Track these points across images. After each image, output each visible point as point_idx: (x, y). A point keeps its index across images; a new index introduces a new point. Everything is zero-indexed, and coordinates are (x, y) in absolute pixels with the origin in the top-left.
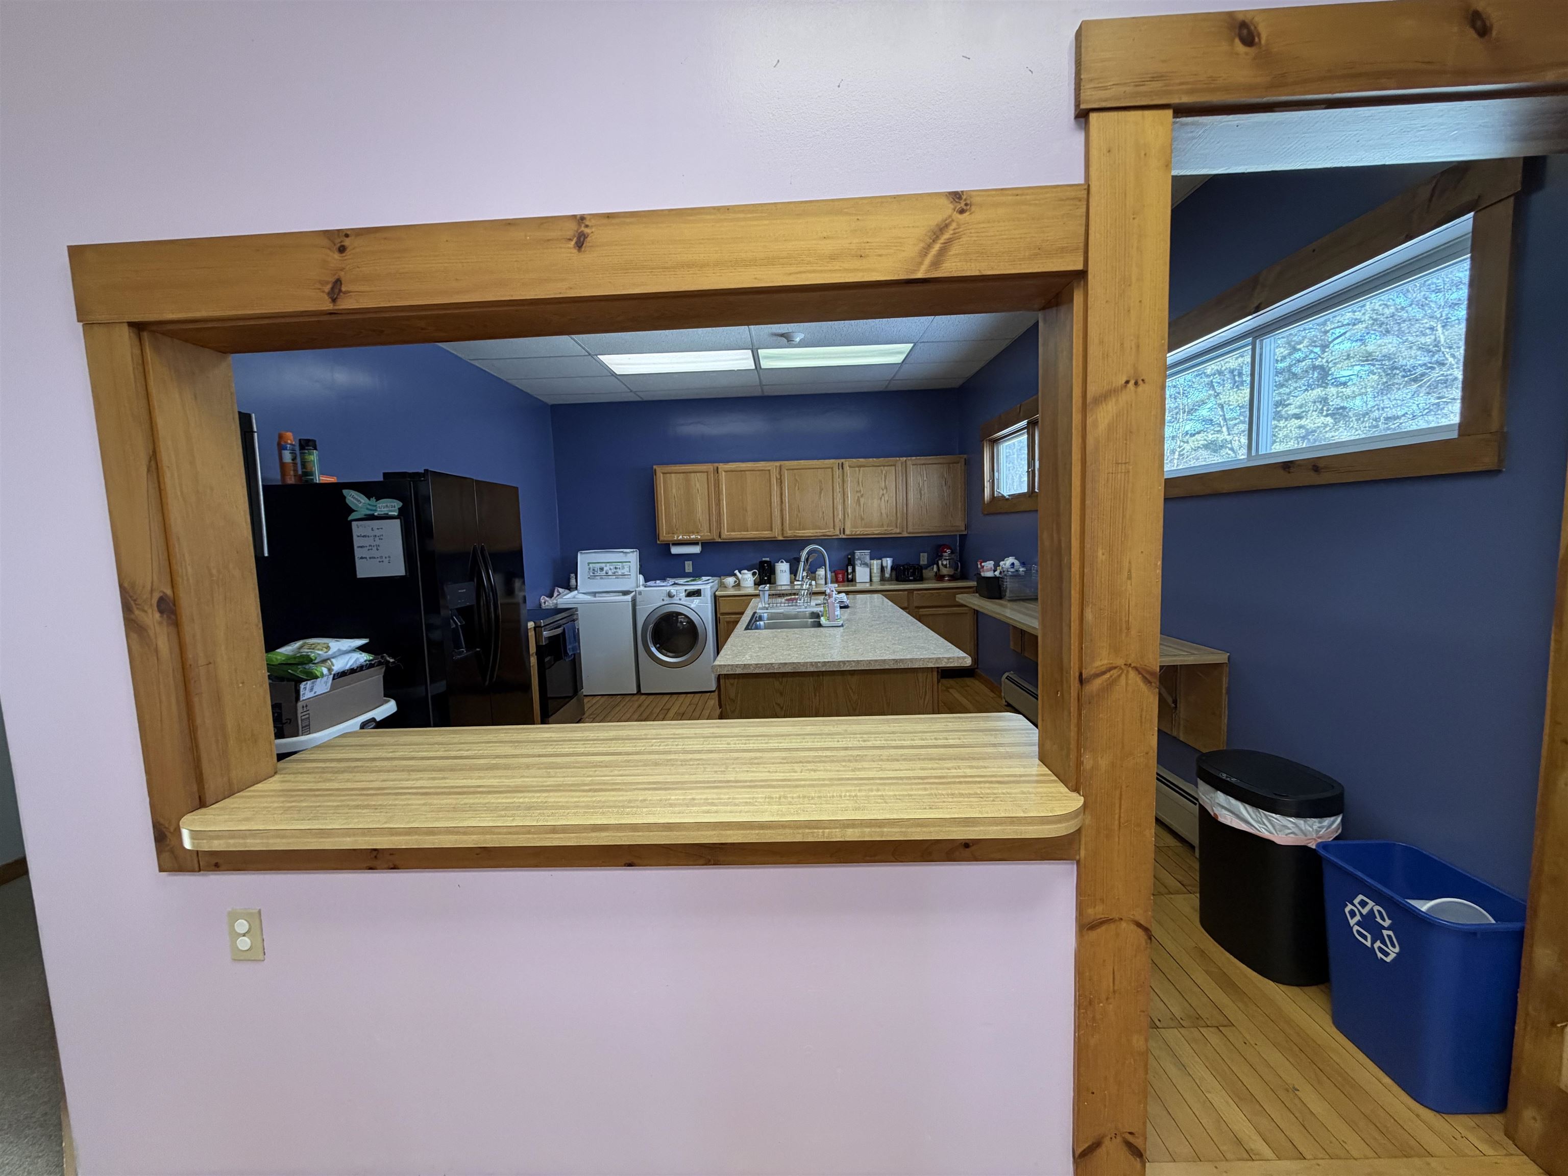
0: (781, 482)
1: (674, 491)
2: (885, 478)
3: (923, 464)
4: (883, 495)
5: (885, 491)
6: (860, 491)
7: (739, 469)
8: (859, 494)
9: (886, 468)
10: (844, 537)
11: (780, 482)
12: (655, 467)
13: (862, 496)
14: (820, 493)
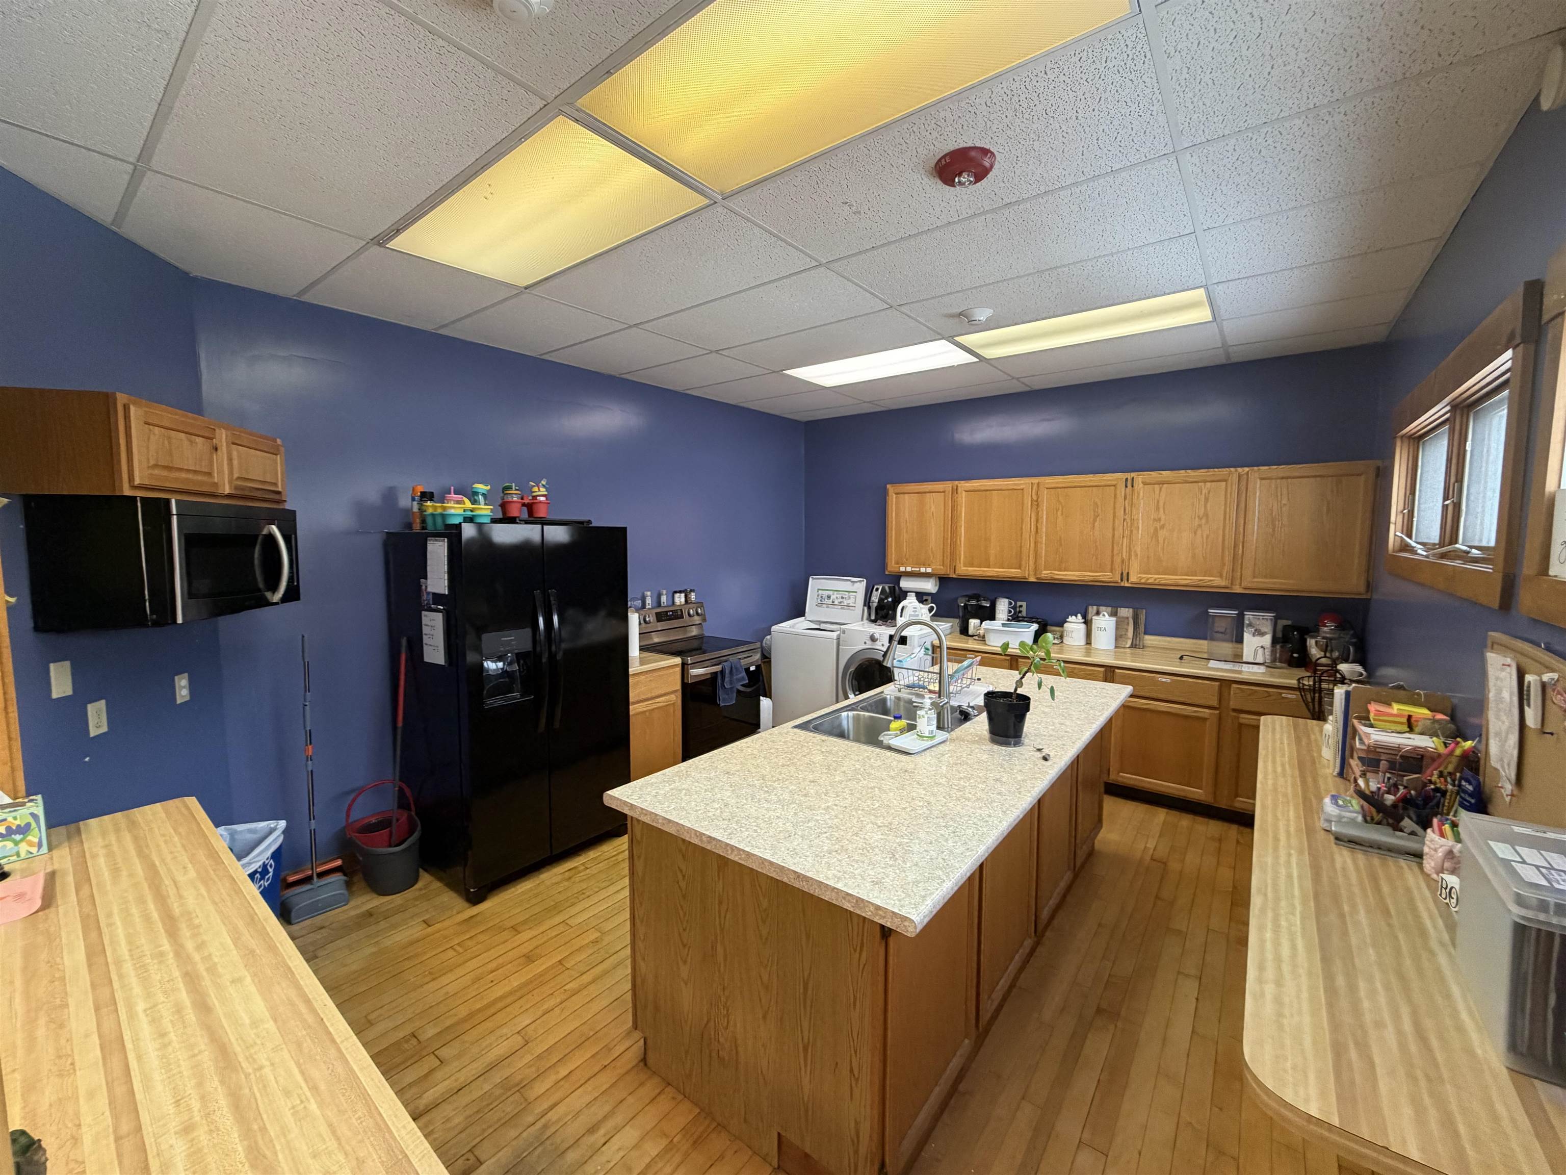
0: (1038, 505)
1: (907, 514)
2: (1207, 500)
3: (1282, 478)
4: (1200, 526)
5: (1204, 521)
6: (1160, 520)
7: (983, 488)
8: (1158, 525)
9: (1208, 484)
10: (1127, 585)
11: (1036, 504)
12: (888, 486)
13: (1162, 527)
14: (1095, 521)
